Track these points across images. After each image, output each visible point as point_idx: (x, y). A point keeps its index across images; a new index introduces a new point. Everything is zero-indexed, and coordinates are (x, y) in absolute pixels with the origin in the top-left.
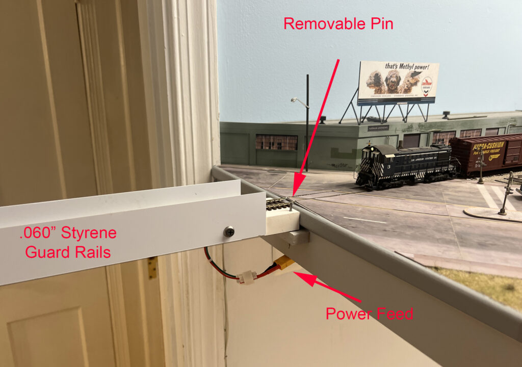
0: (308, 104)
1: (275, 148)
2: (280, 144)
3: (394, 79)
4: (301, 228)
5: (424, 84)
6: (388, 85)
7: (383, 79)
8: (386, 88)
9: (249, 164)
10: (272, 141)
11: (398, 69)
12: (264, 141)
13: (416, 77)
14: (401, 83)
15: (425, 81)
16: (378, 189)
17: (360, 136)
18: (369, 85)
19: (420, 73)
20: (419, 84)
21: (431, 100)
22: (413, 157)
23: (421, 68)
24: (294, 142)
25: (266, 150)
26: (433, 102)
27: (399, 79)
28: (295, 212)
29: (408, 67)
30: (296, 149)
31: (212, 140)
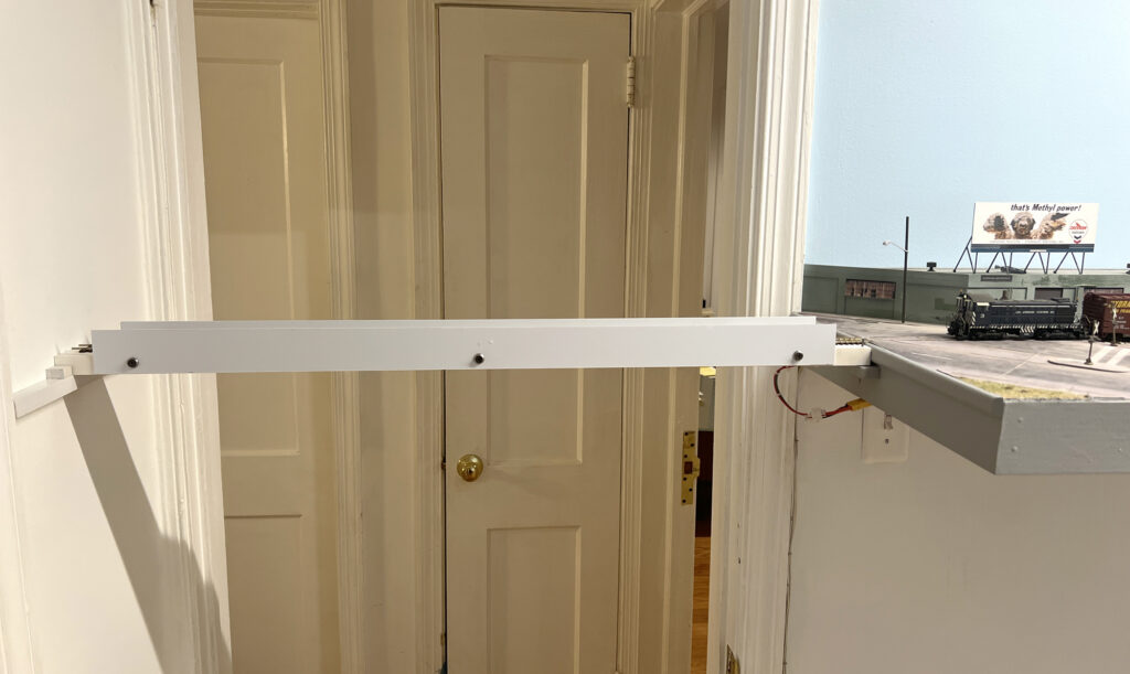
0: (906, 248)
1: (868, 295)
2: (874, 291)
3: (1025, 223)
4: (872, 364)
5: (1073, 228)
6: (1015, 229)
7: (1008, 222)
8: (1013, 232)
9: (835, 313)
10: (864, 287)
11: (1030, 211)
12: (855, 286)
13: (1061, 220)
14: (1036, 227)
15: (1074, 225)
16: (970, 339)
17: (970, 285)
18: (987, 229)
19: (1066, 215)
20: (1065, 229)
21: (1089, 248)
22: (1018, 309)
23: (1068, 209)
24: (892, 289)
25: (857, 298)
26: (1092, 250)
27: (1032, 223)
28: (867, 349)
29: (1046, 207)
30: (894, 297)
31: (793, 283)
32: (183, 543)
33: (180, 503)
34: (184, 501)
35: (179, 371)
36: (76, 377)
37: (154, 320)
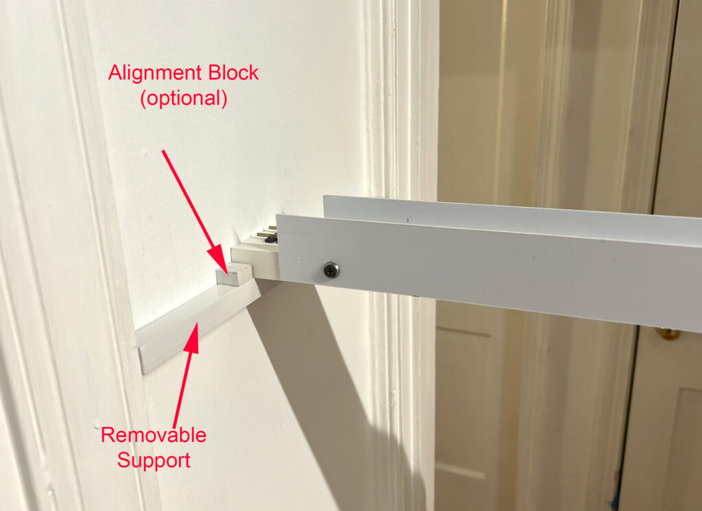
32: (393, 436)
33: (391, 394)
34: (396, 392)
35: (399, 292)
36: (259, 282)
37: (373, 195)
